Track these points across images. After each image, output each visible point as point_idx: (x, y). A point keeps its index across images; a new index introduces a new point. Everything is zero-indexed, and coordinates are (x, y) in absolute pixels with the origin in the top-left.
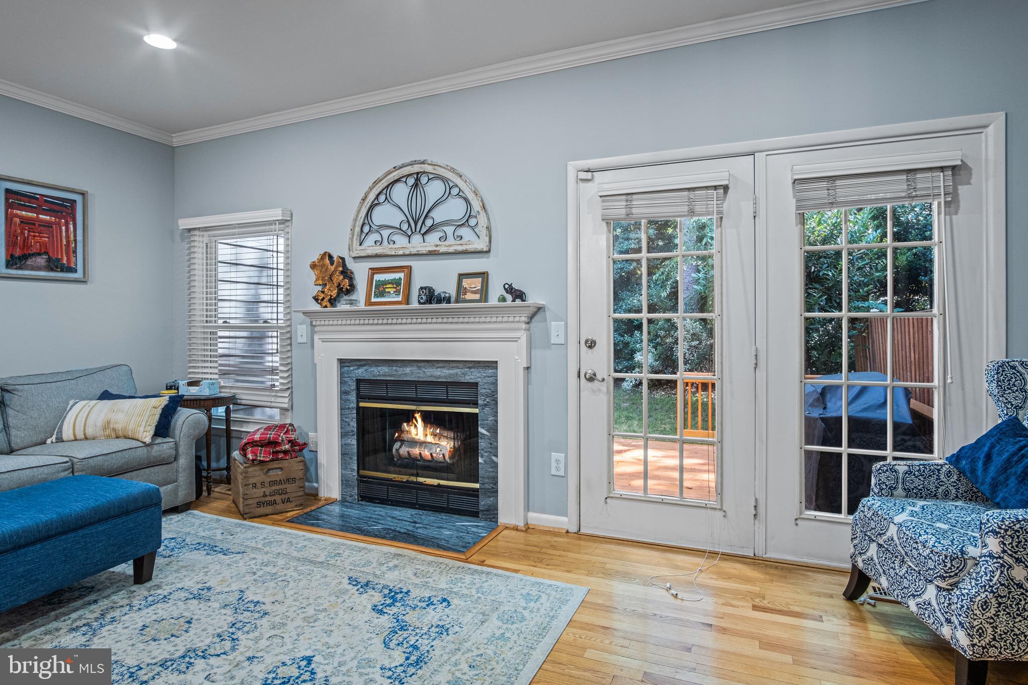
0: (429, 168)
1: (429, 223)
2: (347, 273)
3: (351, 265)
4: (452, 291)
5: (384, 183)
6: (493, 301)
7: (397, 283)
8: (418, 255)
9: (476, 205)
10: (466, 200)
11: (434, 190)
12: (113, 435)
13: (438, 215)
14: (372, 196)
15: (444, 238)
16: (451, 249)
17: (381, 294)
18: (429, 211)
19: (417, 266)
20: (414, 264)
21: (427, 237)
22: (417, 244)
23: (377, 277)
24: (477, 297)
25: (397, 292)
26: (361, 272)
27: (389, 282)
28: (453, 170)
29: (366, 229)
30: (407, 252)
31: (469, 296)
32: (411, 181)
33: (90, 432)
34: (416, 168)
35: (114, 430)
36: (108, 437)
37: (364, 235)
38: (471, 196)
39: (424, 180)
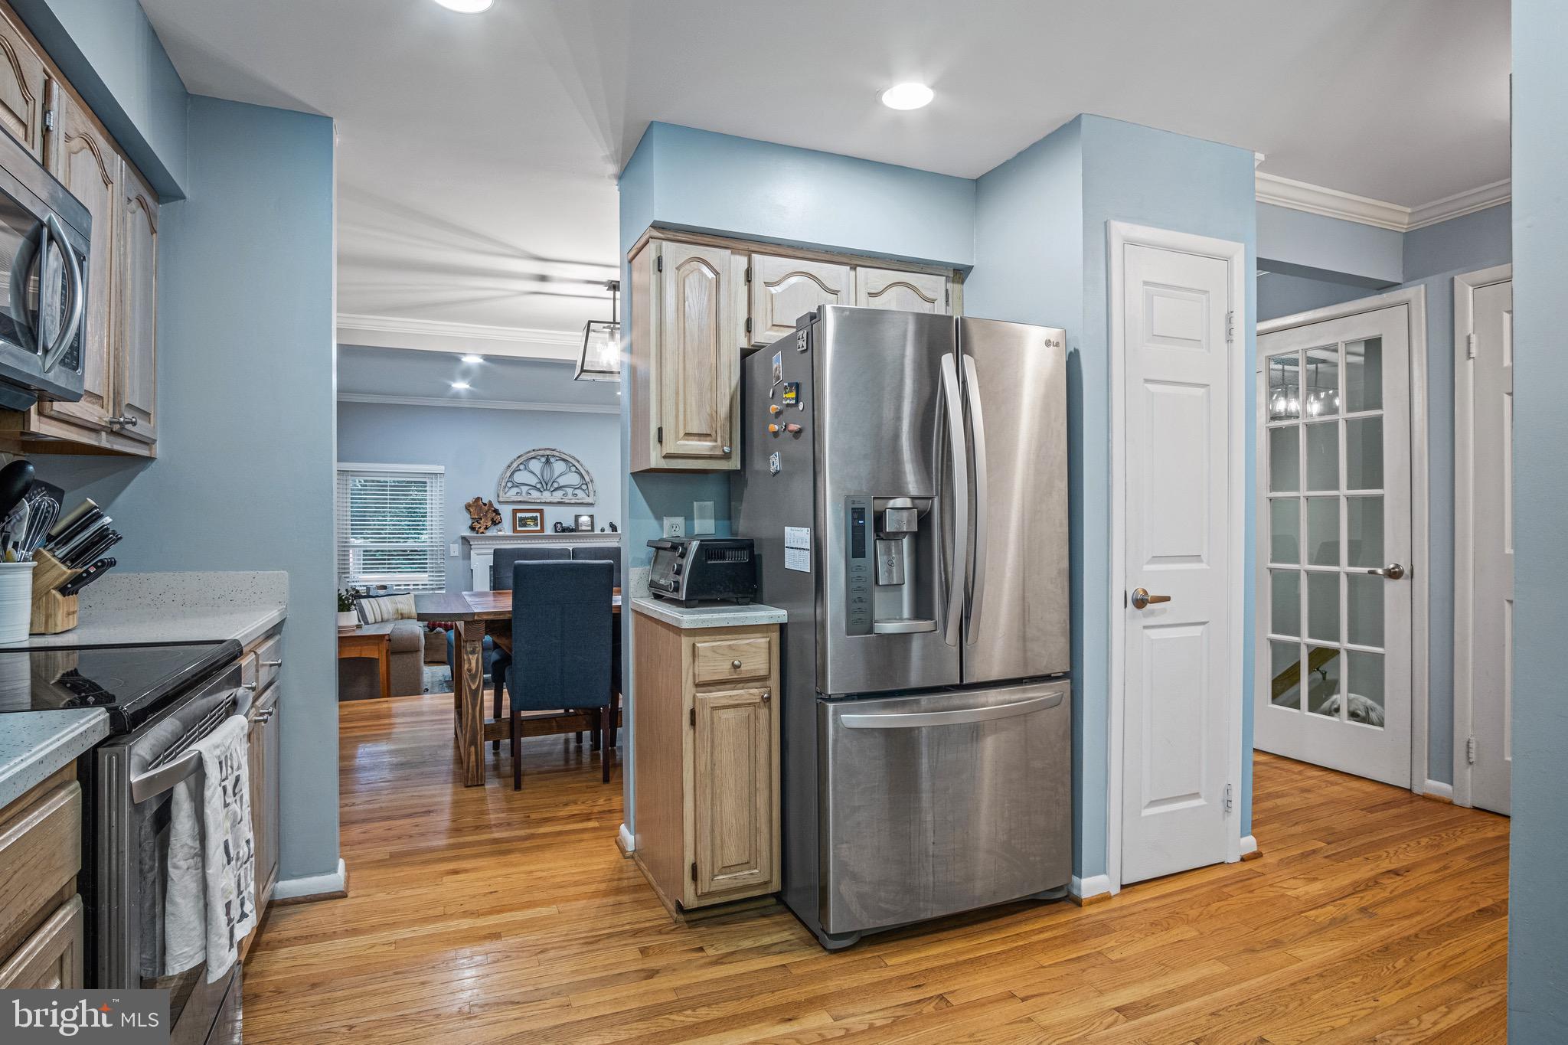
0: (557, 454)
1: (556, 485)
2: (496, 512)
3: (497, 506)
4: (572, 525)
5: (524, 458)
6: (597, 531)
7: (535, 519)
8: (551, 503)
9: (587, 479)
10: (582, 477)
11: (559, 467)
12: (400, 617)
13: (562, 481)
14: (515, 465)
15: (565, 494)
16: (573, 501)
17: (525, 525)
18: (557, 478)
19: (547, 509)
20: (546, 508)
21: (554, 493)
22: (547, 496)
23: (519, 515)
24: (590, 528)
25: (536, 525)
26: (506, 512)
27: (531, 518)
28: (574, 458)
29: (509, 485)
30: (543, 501)
31: (584, 528)
32: (543, 460)
33: (386, 616)
34: (548, 452)
35: (402, 614)
36: (397, 619)
37: (507, 489)
38: (584, 473)
39: (552, 460)
